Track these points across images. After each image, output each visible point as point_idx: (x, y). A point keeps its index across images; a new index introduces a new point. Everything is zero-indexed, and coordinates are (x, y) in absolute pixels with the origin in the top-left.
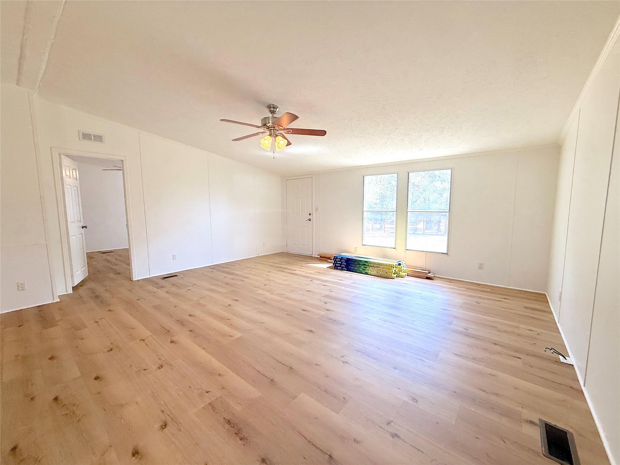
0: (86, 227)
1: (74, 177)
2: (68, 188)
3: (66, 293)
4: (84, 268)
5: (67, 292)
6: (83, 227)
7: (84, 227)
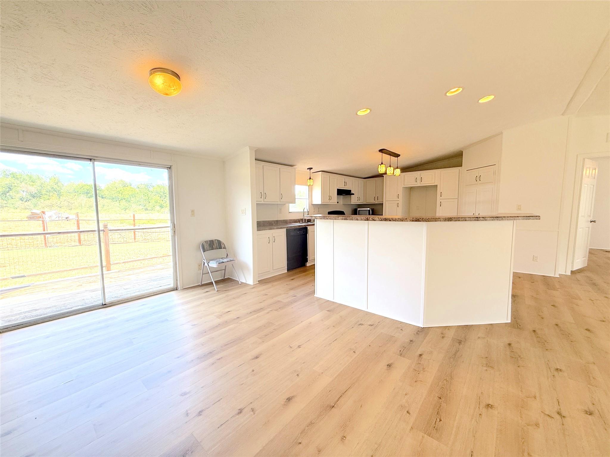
0: (594, 222)
1: (593, 176)
2: (585, 186)
3: (565, 274)
4: (585, 258)
5: (565, 272)
6: (591, 222)
7: (593, 221)
